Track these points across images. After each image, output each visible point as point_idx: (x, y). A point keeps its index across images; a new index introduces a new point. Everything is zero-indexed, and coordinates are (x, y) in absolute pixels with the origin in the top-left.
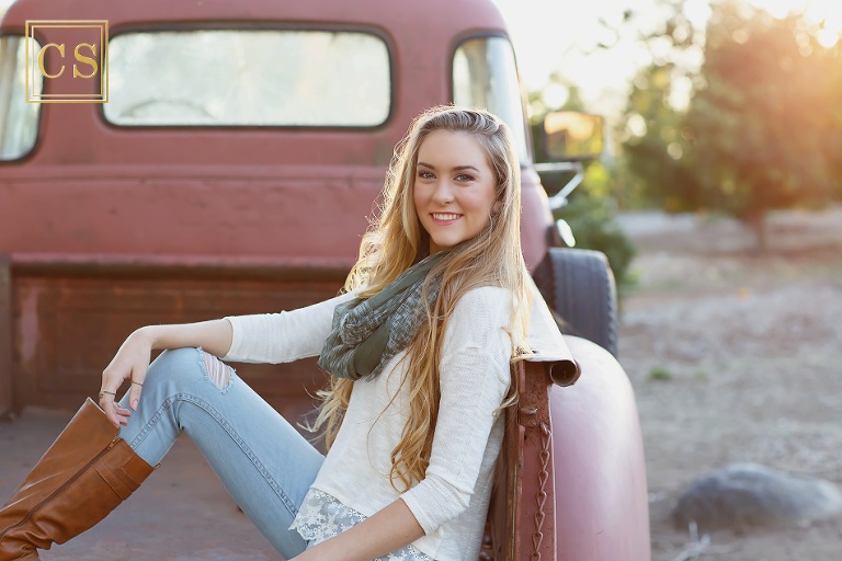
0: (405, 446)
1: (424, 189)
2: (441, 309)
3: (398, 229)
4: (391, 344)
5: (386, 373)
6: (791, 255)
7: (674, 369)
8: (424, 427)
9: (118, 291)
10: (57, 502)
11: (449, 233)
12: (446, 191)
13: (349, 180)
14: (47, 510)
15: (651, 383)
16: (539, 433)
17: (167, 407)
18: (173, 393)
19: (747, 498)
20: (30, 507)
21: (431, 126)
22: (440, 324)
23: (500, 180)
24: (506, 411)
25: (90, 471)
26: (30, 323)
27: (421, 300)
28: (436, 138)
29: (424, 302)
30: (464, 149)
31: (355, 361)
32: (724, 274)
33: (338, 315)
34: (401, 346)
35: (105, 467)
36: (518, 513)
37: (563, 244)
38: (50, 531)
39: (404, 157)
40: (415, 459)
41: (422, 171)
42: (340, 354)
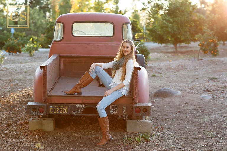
0: (122, 77)
1: (123, 49)
2: (126, 62)
3: (121, 53)
4: (121, 66)
5: (120, 69)
6: (182, 53)
7: (156, 75)
8: (124, 75)
9: (75, 60)
10: (83, 83)
11: (126, 54)
12: (126, 49)
13: (108, 44)
14: (82, 84)
15: (152, 76)
16: (137, 75)
17: (95, 72)
18: (96, 71)
19: (166, 92)
20: (80, 83)
21: (124, 42)
22: (126, 63)
23: (132, 48)
24: (133, 72)
25: (87, 80)
26: (62, 64)
27: (123, 61)
28: (125, 43)
29: (124, 61)
30: (128, 45)
31: (116, 68)
32: (168, 57)
33: (114, 63)
34: (122, 66)
35: (89, 79)
36: (134, 84)
37: (138, 53)
38: (82, 86)
39: (121, 45)
40: (123, 78)
41: (123, 47)
42: (115, 67)
